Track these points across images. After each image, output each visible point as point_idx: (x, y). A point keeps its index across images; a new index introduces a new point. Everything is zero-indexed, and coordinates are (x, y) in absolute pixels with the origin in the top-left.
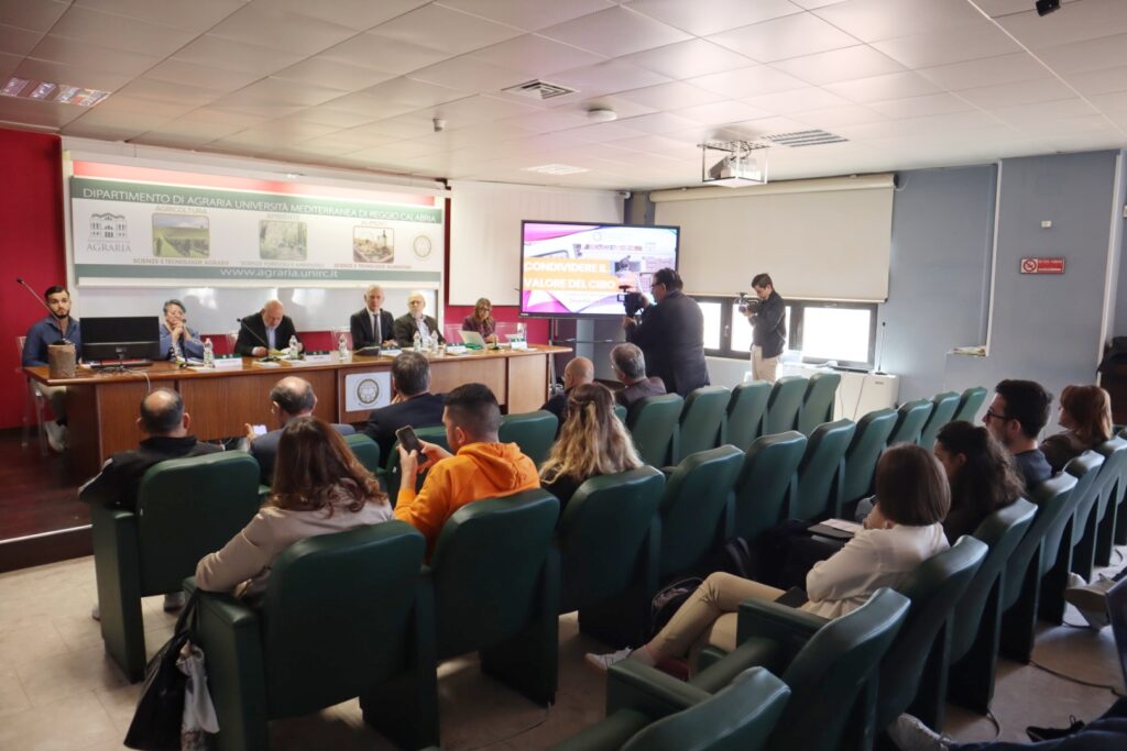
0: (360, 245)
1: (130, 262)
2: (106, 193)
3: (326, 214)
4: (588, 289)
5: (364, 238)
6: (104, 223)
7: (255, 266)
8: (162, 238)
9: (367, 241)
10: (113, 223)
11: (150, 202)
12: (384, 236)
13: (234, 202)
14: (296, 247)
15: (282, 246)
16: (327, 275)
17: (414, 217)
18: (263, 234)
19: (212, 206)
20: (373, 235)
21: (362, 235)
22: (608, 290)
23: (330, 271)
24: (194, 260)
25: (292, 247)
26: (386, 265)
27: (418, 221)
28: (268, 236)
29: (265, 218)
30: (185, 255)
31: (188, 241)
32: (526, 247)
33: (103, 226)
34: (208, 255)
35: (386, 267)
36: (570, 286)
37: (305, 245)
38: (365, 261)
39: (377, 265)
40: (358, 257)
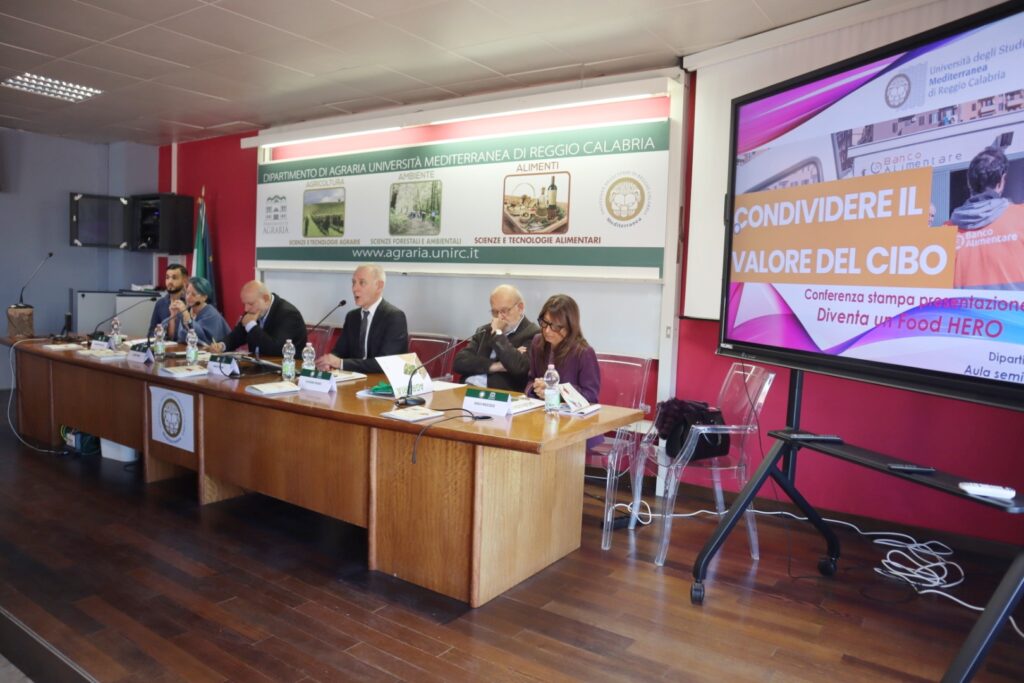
0: (513, 206)
1: (286, 244)
2: (276, 176)
3: (467, 164)
4: (866, 278)
5: (519, 194)
6: (274, 206)
7: (382, 245)
8: (309, 217)
9: (524, 199)
10: (278, 206)
11: (303, 179)
12: (553, 187)
13: (368, 164)
14: (428, 217)
15: (413, 215)
16: (464, 255)
17: (610, 145)
18: (393, 204)
19: (349, 174)
20: (534, 188)
21: (516, 189)
22: (920, 280)
23: (468, 249)
24: (332, 241)
25: (423, 216)
26: (555, 237)
27: (616, 151)
28: (399, 204)
29: (396, 180)
30: (325, 235)
31: (328, 218)
32: (740, 169)
33: (273, 209)
34: (342, 233)
35: (555, 241)
36: (820, 270)
37: (439, 214)
38: (521, 232)
39: (540, 238)
40: (509, 226)
